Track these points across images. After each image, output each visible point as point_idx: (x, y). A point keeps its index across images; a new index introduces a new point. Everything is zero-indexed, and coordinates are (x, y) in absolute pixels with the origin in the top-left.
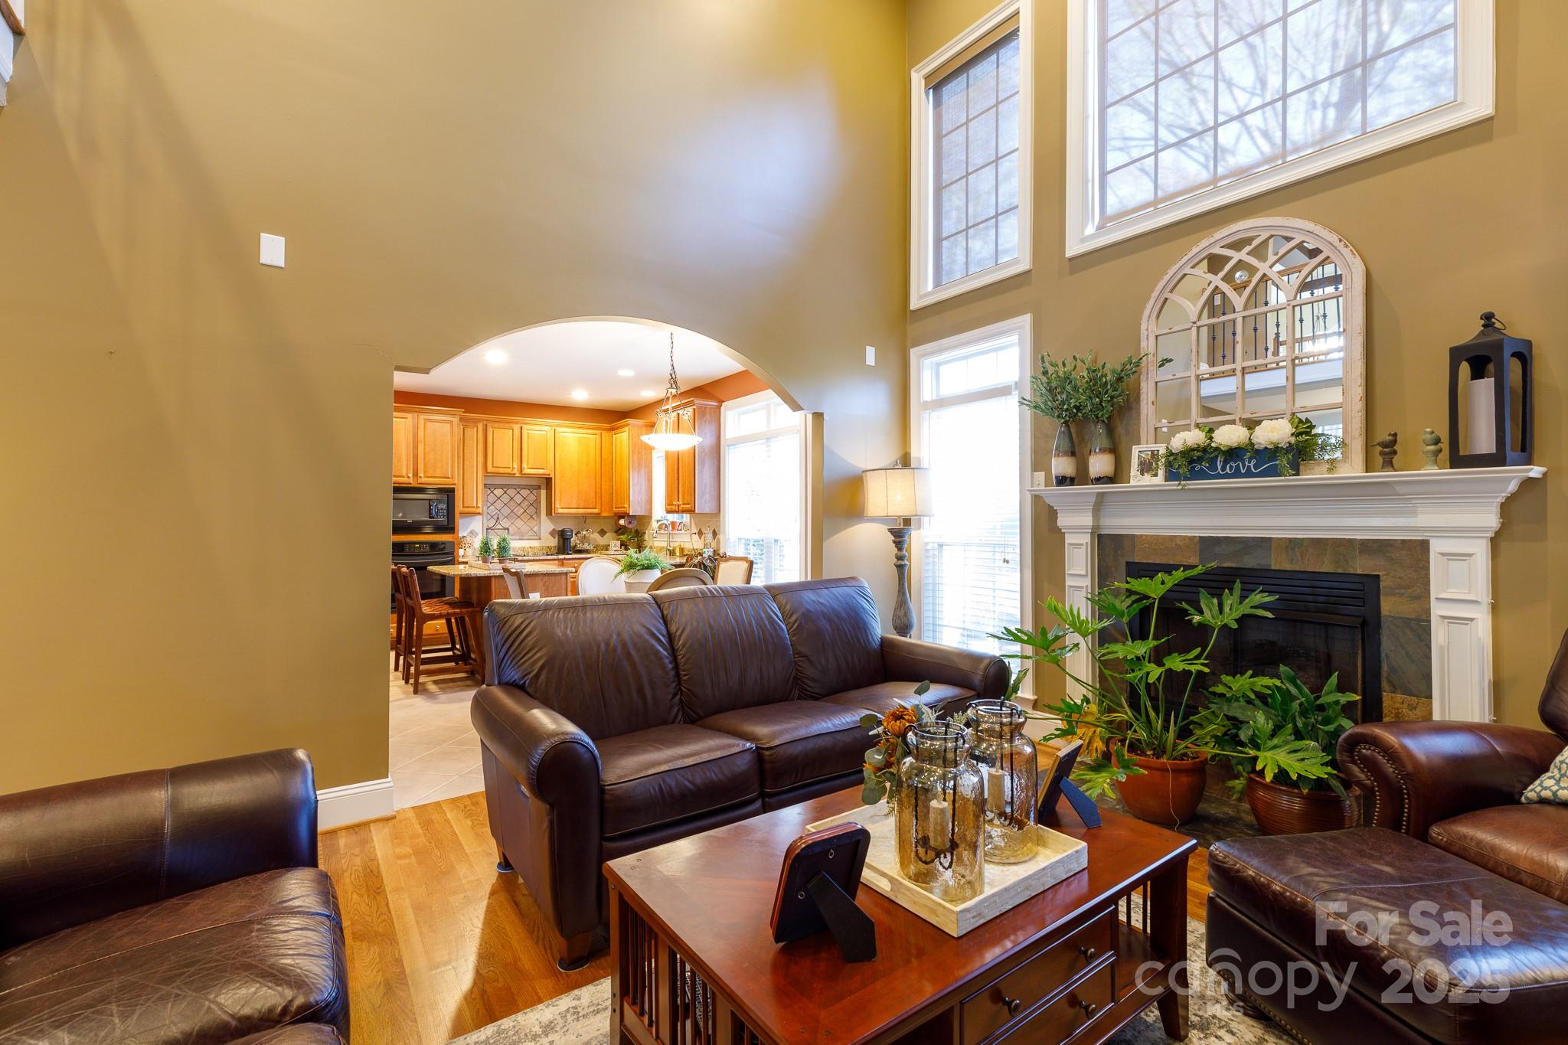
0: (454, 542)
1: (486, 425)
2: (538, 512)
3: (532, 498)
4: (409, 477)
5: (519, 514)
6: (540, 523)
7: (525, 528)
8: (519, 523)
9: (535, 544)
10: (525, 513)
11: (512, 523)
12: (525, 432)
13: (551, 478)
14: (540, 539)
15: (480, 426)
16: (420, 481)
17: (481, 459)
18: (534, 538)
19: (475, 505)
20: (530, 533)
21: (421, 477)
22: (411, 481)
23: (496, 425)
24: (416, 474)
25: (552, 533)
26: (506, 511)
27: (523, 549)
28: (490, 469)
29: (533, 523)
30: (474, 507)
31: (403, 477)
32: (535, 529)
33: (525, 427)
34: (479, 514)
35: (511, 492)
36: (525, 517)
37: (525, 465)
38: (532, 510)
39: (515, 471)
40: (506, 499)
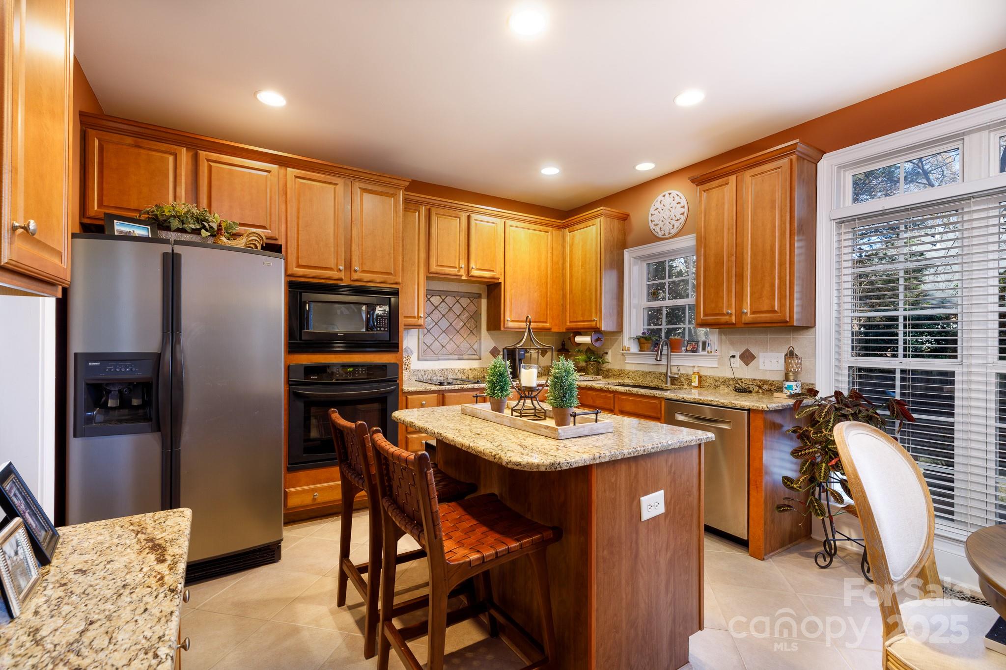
0: (398, 364)
1: (429, 209)
2: (478, 327)
3: (473, 308)
4: (340, 270)
5: (458, 328)
6: (480, 339)
7: (465, 345)
8: (458, 339)
9: (475, 364)
10: (465, 327)
11: (451, 339)
12: (472, 222)
13: (500, 283)
14: (480, 359)
15: (423, 209)
16: (355, 276)
17: (423, 255)
18: (474, 357)
19: (416, 315)
20: (469, 352)
21: (355, 271)
22: (342, 275)
23: (441, 211)
24: (349, 267)
25: (494, 352)
26: (444, 324)
27: (463, 371)
28: (434, 268)
29: (473, 340)
30: (414, 317)
31: (330, 269)
32: (475, 347)
33: (474, 216)
34: (420, 326)
35: (450, 300)
36: (465, 332)
37: (472, 265)
38: (471, 324)
39: (462, 272)
40: (444, 308)
